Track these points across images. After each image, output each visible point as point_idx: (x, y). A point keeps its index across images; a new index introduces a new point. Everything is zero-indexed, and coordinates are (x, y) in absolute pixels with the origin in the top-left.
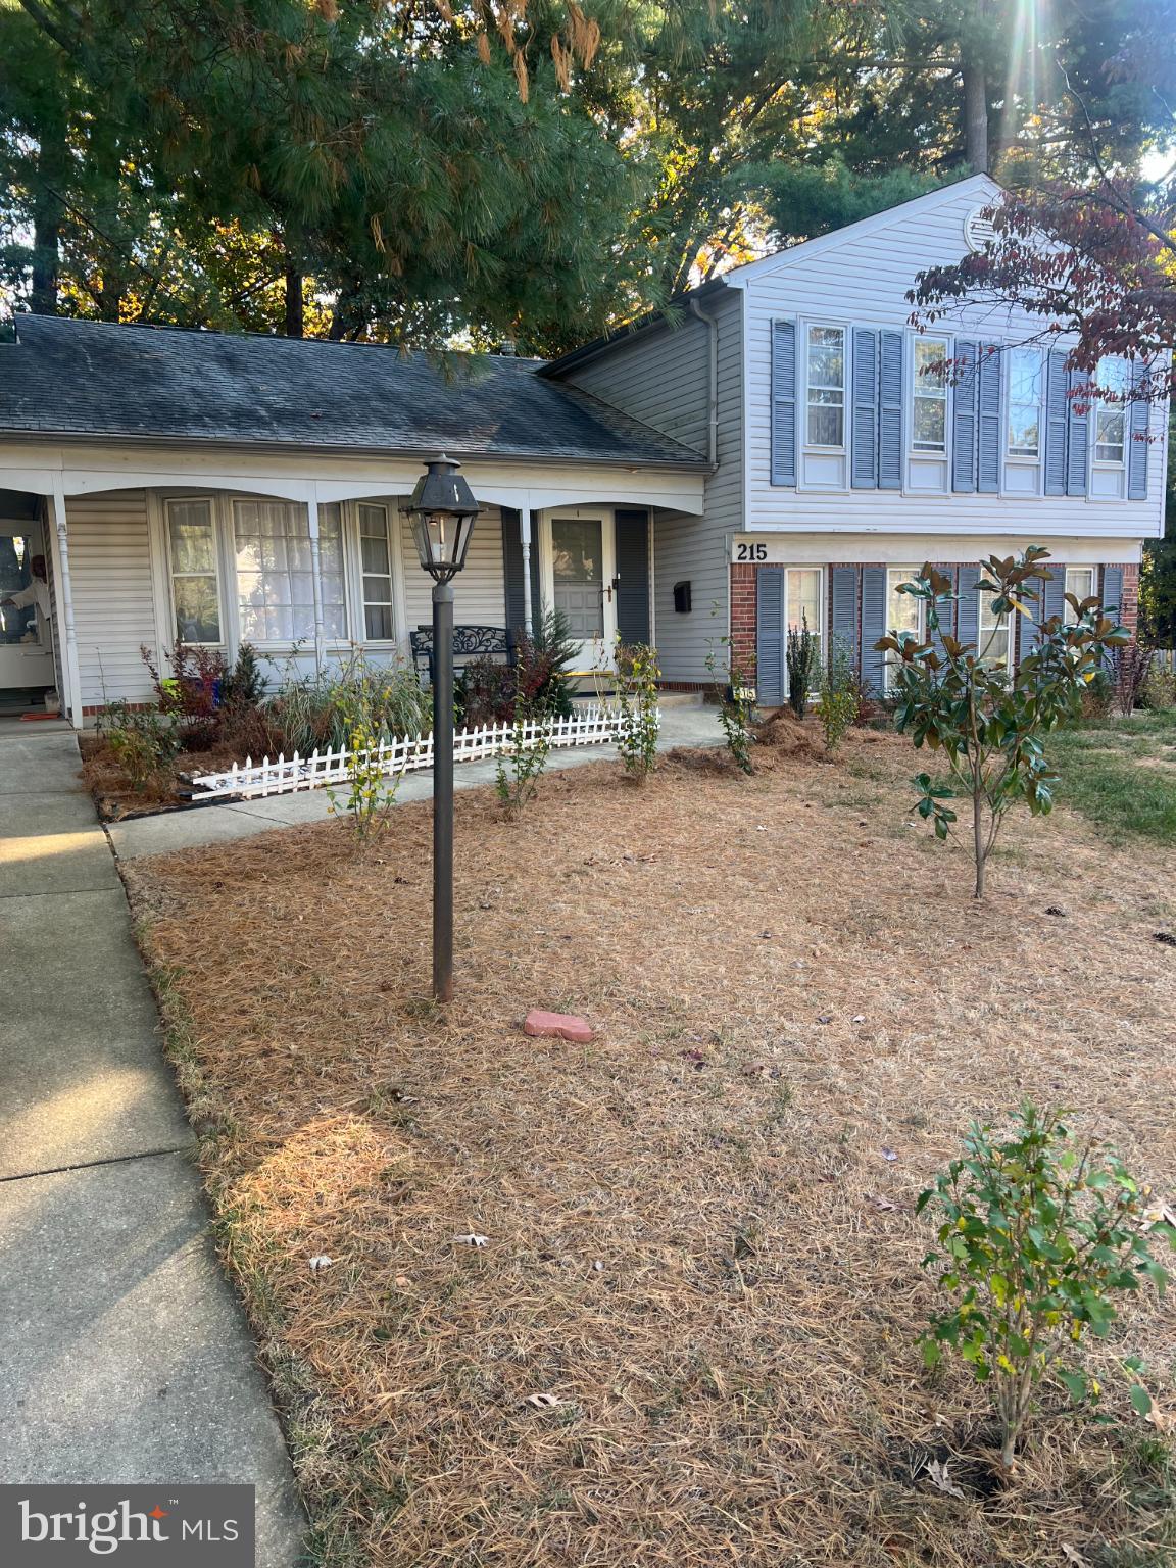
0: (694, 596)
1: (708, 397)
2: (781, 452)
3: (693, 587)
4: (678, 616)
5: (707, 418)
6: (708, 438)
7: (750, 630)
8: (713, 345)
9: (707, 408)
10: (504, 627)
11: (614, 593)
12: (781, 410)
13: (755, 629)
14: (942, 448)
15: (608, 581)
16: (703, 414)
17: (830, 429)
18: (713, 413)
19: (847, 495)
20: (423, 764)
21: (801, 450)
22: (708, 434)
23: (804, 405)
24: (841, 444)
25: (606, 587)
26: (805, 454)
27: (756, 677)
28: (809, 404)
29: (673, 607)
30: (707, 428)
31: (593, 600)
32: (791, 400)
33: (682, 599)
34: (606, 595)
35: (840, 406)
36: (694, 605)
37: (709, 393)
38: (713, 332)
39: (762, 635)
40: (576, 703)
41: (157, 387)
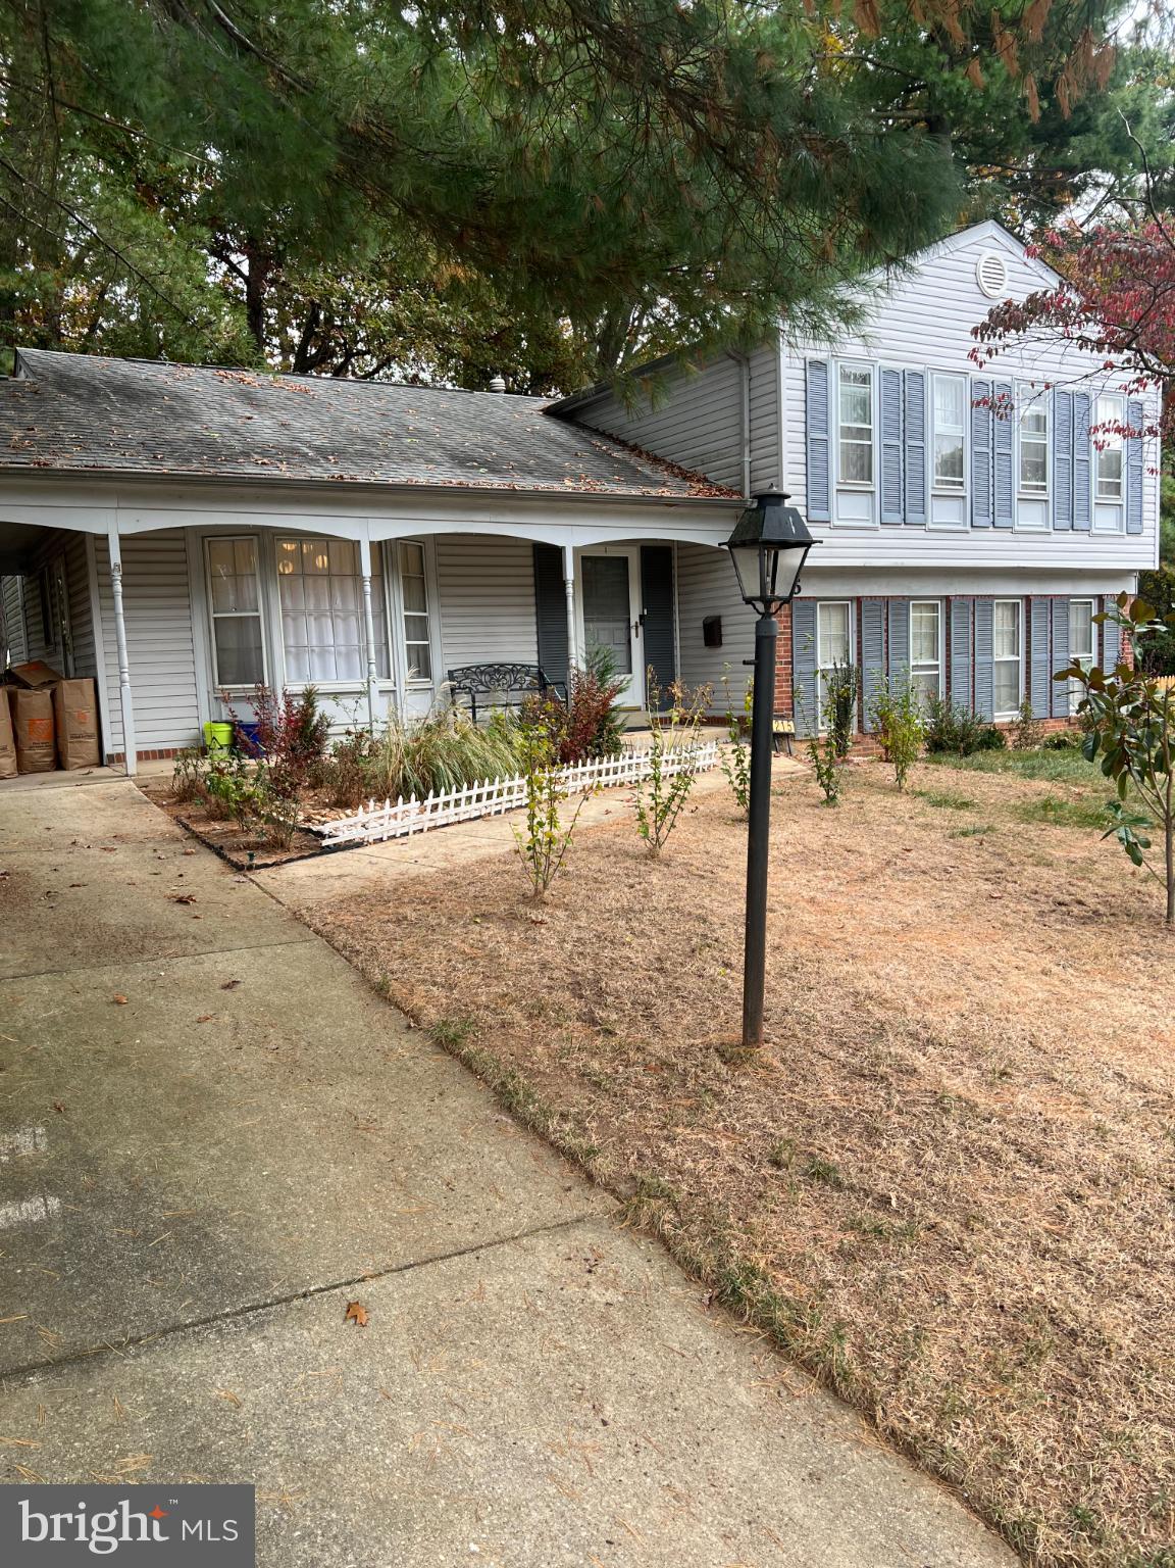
0: (724, 631)
1: (741, 433)
2: (817, 488)
3: (724, 621)
4: (706, 651)
5: (741, 454)
6: (741, 474)
7: (786, 663)
8: (746, 383)
9: (740, 444)
10: (536, 664)
11: (640, 629)
12: (814, 446)
13: (792, 663)
14: (961, 484)
15: (634, 618)
16: (735, 450)
17: (860, 464)
18: (747, 449)
19: (876, 529)
20: (519, 803)
21: (834, 487)
22: (742, 470)
23: (836, 442)
24: (870, 480)
25: (633, 623)
26: (838, 490)
27: (793, 709)
28: (841, 441)
29: (702, 642)
30: (741, 464)
31: (620, 636)
32: (824, 437)
33: (713, 633)
34: (633, 632)
35: (869, 443)
36: (725, 640)
37: (742, 430)
38: (745, 370)
39: (798, 668)
40: (624, 738)
41: (191, 423)
